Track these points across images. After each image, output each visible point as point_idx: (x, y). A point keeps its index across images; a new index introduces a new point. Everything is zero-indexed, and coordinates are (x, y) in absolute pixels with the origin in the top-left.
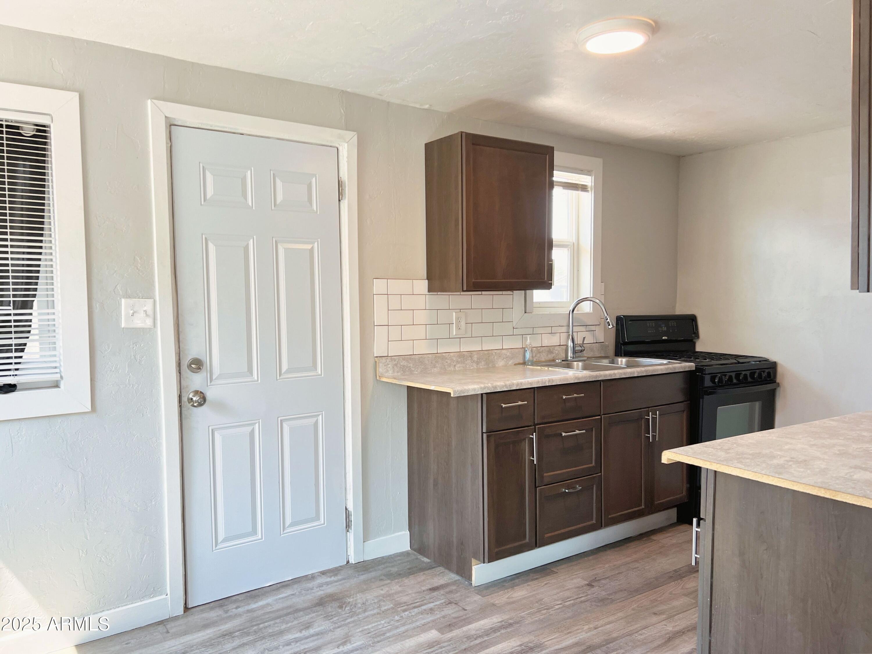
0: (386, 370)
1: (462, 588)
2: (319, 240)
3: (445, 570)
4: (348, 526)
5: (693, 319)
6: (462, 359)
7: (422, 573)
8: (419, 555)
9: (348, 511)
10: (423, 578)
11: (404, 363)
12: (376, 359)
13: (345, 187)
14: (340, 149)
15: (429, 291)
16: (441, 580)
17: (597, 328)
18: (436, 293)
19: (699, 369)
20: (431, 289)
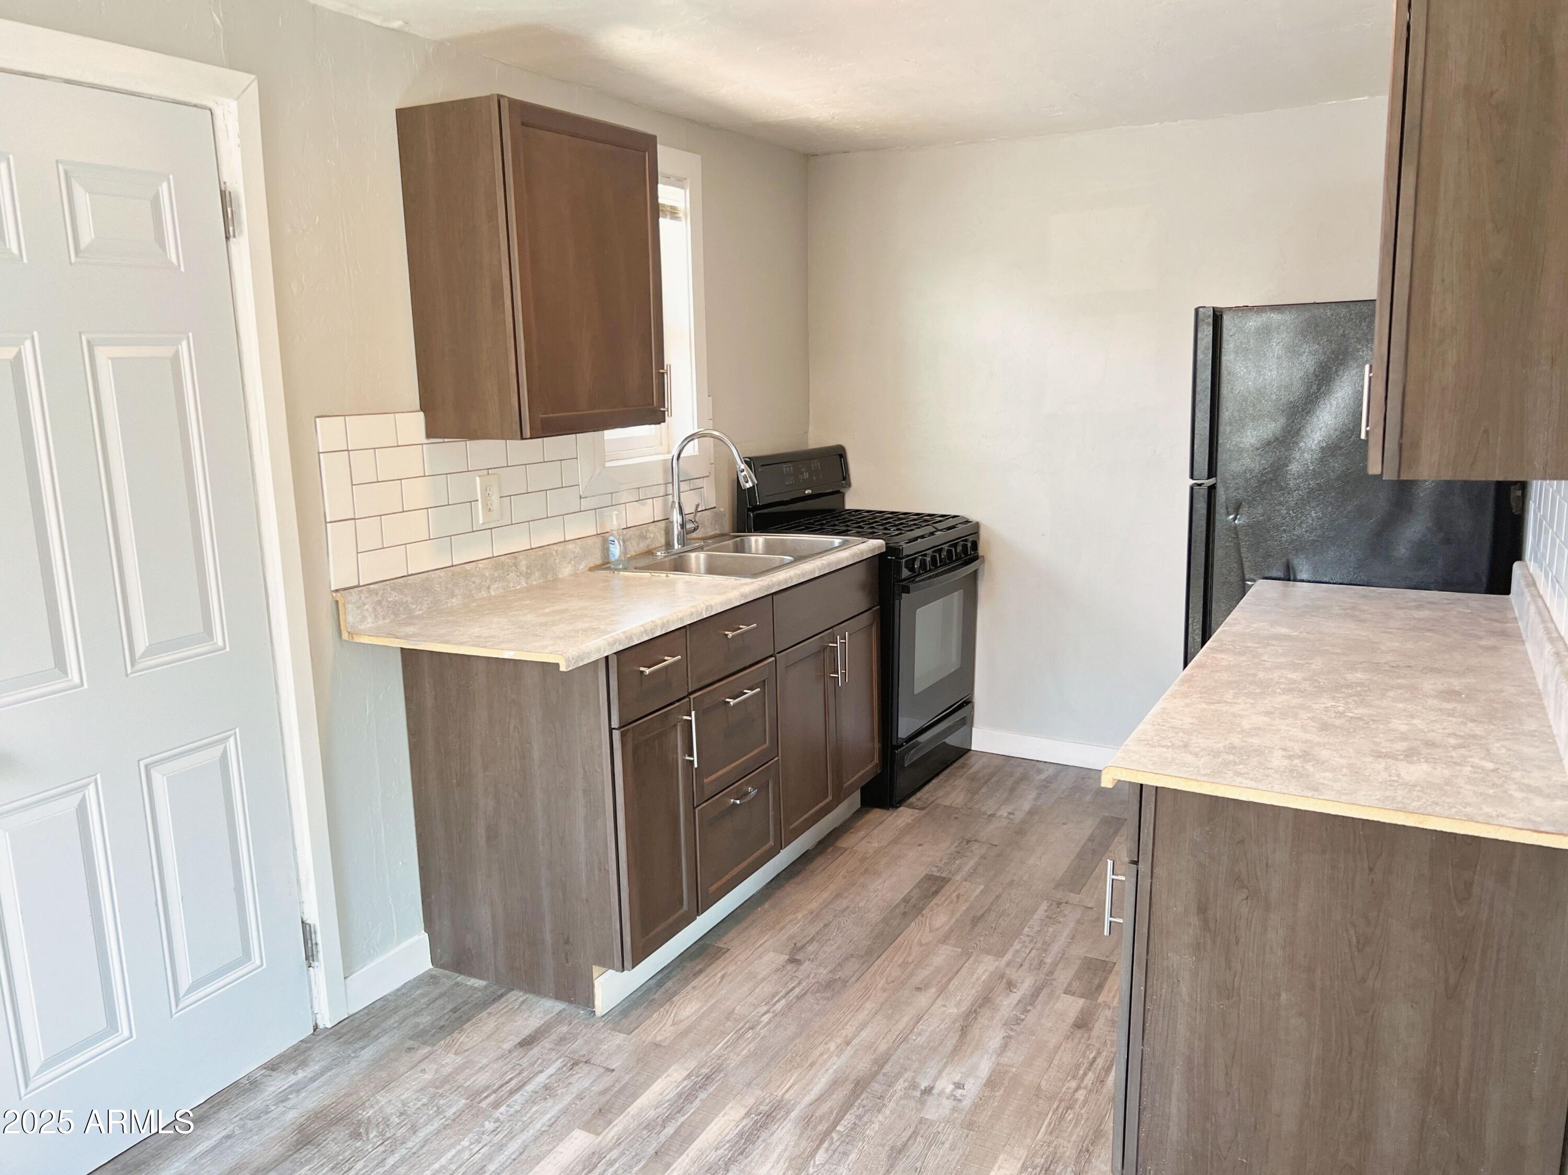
0: (360, 616)
1: (581, 1026)
2: (190, 334)
3: (527, 996)
4: (310, 956)
5: (838, 456)
6: (500, 571)
7: (484, 1014)
8: (457, 975)
9: (308, 927)
10: (491, 1024)
11: (394, 597)
12: (338, 596)
13: (239, 206)
14: (218, 112)
15: (428, 436)
16: (531, 1018)
17: (703, 483)
18: (441, 440)
19: (892, 550)
20: (431, 432)
